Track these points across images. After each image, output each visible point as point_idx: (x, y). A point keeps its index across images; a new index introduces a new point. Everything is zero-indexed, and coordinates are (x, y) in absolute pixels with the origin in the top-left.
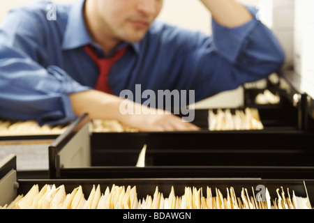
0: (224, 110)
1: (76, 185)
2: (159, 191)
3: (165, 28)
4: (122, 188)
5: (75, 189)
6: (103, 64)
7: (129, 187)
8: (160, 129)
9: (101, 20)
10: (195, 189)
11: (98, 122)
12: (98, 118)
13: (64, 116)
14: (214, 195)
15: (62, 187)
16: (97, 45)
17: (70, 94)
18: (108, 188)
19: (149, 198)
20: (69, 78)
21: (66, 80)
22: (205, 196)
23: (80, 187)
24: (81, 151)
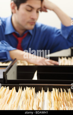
0: (64, 57)
1: (13, 87)
2: (43, 89)
3: (42, 26)
4: (30, 88)
5: (13, 88)
6: (19, 39)
7: (32, 88)
8: (41, 64)
9: (18, 23)
10: (56, 89)
11: (19, 61)
12: (19, 60)
13: (7, 59)
14: (63, 91)
15: (8, 87)
16: (17, 32)
17: (9, 51)
18: (25, 88)
19: (39, 92)
20: (9, 45)
21: (8, 46)
22: (60, 92)
23: (15, 87)
24: (14, 73)
